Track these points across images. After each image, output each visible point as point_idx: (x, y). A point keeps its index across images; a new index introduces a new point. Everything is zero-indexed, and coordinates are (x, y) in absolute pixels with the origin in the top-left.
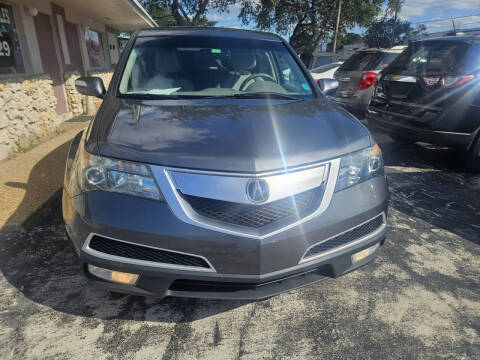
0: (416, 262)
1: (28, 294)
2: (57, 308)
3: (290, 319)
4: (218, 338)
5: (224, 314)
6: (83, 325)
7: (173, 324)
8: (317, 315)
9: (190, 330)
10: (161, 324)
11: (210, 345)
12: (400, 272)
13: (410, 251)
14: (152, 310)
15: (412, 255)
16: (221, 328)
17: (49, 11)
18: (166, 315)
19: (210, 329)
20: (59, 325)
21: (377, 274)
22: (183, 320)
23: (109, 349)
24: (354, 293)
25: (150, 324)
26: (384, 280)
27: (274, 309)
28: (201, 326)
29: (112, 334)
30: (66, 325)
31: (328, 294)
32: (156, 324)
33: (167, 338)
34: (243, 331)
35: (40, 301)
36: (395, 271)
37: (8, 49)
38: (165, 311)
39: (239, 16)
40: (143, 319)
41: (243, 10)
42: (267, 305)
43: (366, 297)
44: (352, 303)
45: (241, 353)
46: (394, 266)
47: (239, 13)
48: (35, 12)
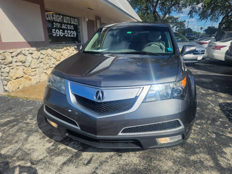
0: (225, 158)
1: (39, 125)
2: (44, 133)
3: (127, 165)
4: (89, 162)
5: (99, 153)
6: (47, 141)
7: (76, 151)
8: (142, 168)
9: (81, 155)
10: (72, 149)
11: (84, 164)
12: (209, 161)
13: (225, 151)
14: (73, 143)
15: (225, 153)
16: (94, 158)
17: (94, 19)
18: (76, 146)
19: (89, 158)
20: (40, 139)
21: (193, 158)
22: (81, 151)
23: (48, 153)
24: (170, 164)
25: (68, 148)
26: (195, 162)
27: (122, 158)
28: (86, 155)
29: (54, 147)
30: (42, 139)
31: (155, 159)
32: (70, 148)
33: (70, 155)
34: (101, 163)
35: (40, 128)
36: (206, 159)
37: (75, 34)
38: (77, 145)
39: (188, 14)
40: (67, 145)
41: (191, 11)
42: (120, 156)
43: (176, 168)
44: (166, 168)
45: (94, 172)
46: (207, 157)
47: (189, 12)
48: (87, 20)
